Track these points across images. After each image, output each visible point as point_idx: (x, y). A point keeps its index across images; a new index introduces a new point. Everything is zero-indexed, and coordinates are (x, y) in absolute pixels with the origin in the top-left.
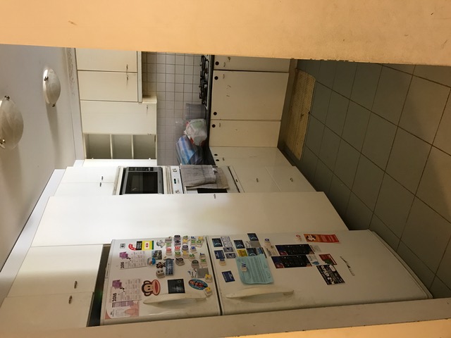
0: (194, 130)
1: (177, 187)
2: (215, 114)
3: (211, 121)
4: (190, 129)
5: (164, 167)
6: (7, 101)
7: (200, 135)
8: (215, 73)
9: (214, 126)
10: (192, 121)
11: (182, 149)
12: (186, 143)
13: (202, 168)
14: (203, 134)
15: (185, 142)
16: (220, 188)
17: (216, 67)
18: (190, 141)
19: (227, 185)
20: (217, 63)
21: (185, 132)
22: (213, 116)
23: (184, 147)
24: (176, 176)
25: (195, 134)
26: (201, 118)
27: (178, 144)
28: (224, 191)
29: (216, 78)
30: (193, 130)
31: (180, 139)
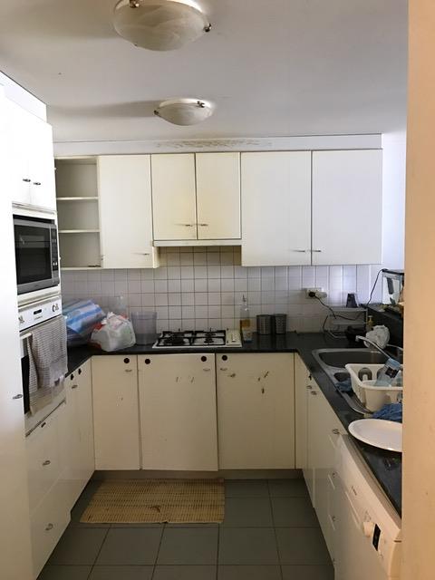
0: (116, 329)
1: (30, 318)
2: (148, 361)
3: (135, 356)
4: (118, 322)
5: (58, 288)
6: (203, 26)
7: (110, 340)
8: (210, 356)
9: (127, 361)
10: (130, 324)
11: (82, 312)
12: (92, 317)
13: (62, 356)
14: (112, 345)
15: (96, 314)
16: (31, 399)
17: (220, 356)
18: (97, 324)
19: (36, 411)
20: (225, 358)
21: (111, 314)
22: (143, 358)
23: (86, 315)
24: (47, 312)
25: (111, 332)
26: (136, 337)
27: (89, 304)
28: (27, 409)
29: (204, 359)
30: (117, 327)
31: (98, 306)
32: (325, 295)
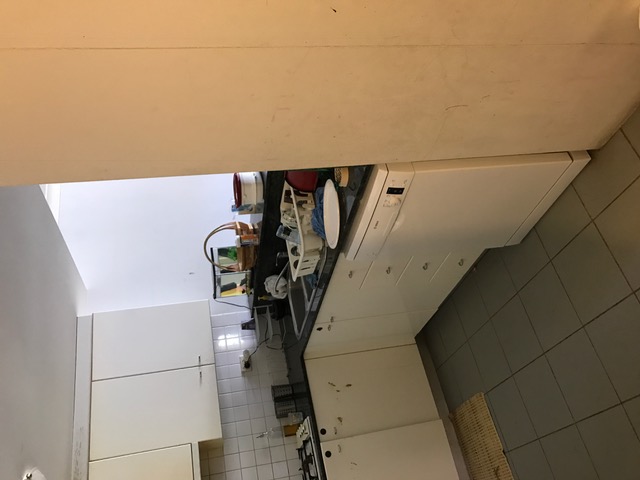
8: (324, 448)
17: (322, 438)
20: (324, 432)
29: (328, 454)
32: (246, 352)
